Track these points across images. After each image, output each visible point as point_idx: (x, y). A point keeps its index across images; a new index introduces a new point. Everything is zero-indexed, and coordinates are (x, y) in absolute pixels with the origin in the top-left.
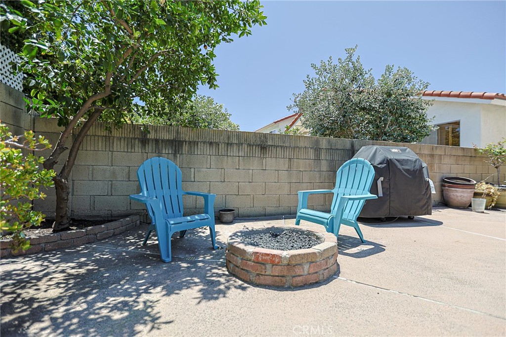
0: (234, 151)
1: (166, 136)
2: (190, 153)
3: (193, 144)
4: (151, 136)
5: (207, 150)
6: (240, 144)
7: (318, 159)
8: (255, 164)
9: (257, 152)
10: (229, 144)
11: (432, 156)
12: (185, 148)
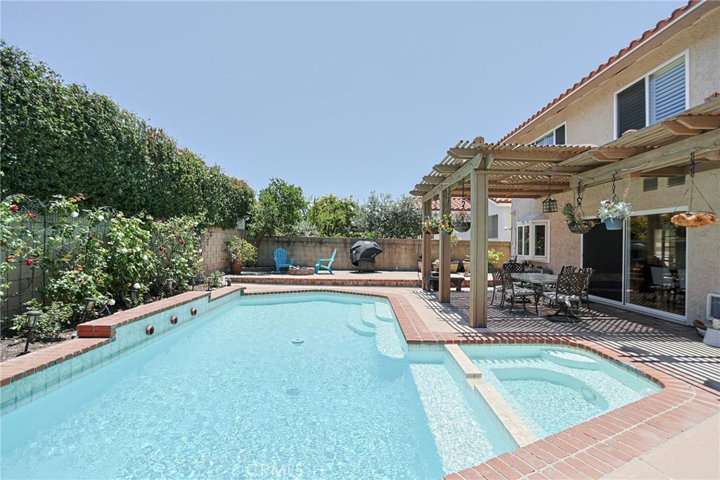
0: (310, 245)
1: (285, 240)
2: (293, 245)
3: (294, 242)
4: (280, 239)
5: (299, 244)
6: (311, 242)
7: (345, 247)
8: (318, 250)
9: (319, 245)
10: (308, 242)
11: (414, 245)
12: (292, 244)
